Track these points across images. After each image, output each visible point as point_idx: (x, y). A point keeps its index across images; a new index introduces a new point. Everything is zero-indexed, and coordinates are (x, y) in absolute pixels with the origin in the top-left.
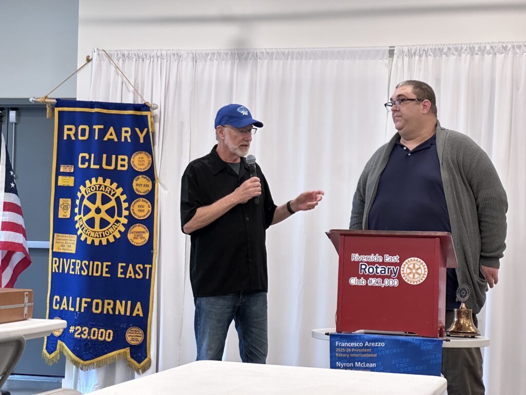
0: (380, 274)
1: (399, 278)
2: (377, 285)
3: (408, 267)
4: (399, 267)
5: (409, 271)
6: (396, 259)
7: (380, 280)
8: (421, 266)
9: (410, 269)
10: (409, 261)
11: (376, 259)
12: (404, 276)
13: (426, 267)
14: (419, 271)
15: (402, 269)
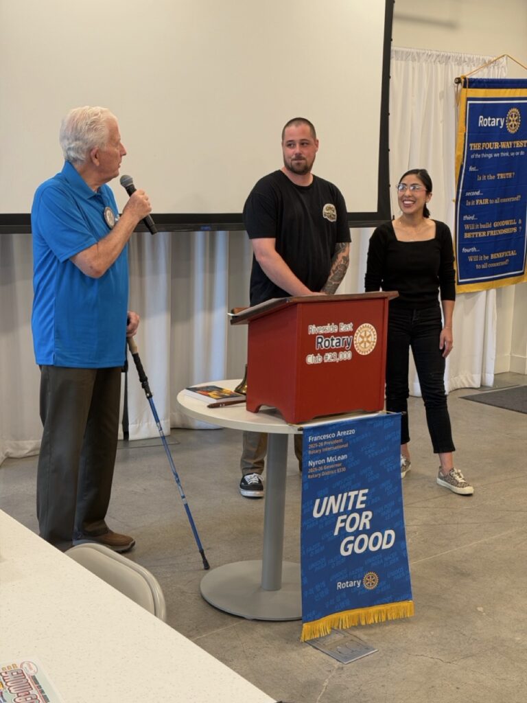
0: (335, 347)
1: (353, 350)
2: (332, 360)
3: (361, 336)
4: (351, 337)
5: (361, 340)
6: (350, 327)
7: (335, 354)
8: (372, 333)
10: (361, 328)
11: (331, 329)
12: (357, 347)
13: (375, 333)
14: (369, 339)
15: (355, 338)
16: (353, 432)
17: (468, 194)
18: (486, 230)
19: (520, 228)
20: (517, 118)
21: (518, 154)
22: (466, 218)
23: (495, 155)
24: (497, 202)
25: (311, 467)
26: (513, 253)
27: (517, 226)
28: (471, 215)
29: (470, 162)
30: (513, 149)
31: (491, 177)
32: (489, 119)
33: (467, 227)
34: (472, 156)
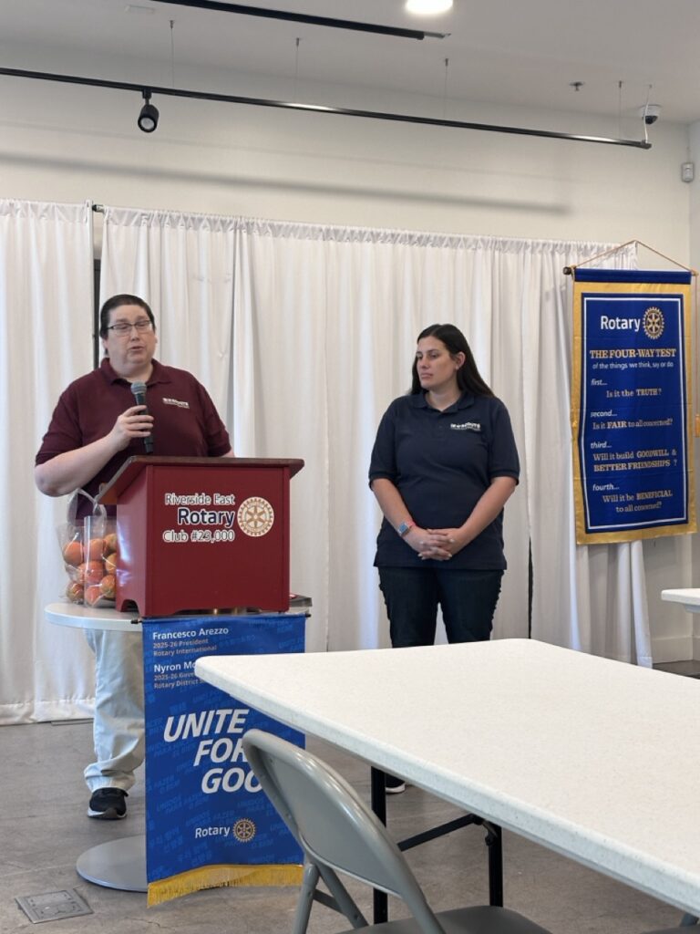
0: (208, 523)
1: (236, 528)
2: (204, 540)
3: (248, 512)
4: (234, 512)
5: (249, 517)
6: (230, 500)
7: (208, 532)
8: (266, 510)
9: (250, 513)
10: (248, 503)
11: (201, 501)
12: (242, 525)
13: (271, 510)
14: (263, 517)
15: (239, 515)
16: (225, 631)
17: (595, 414)
18: (626, 461)
19: (675, 461)
20: (658, 319)
21: (663, 365)
22: (593, 445)
23: (632, 365)
24: (638, 425)
25: (158, 673)
26: (667, 494)
27: (671, 458)
28: (602, 442)
29: (592, 374)
30: (656, 359)
31: (627, 393)
32: (618, 320)
33: (597, 457)
34: (595, 366)
